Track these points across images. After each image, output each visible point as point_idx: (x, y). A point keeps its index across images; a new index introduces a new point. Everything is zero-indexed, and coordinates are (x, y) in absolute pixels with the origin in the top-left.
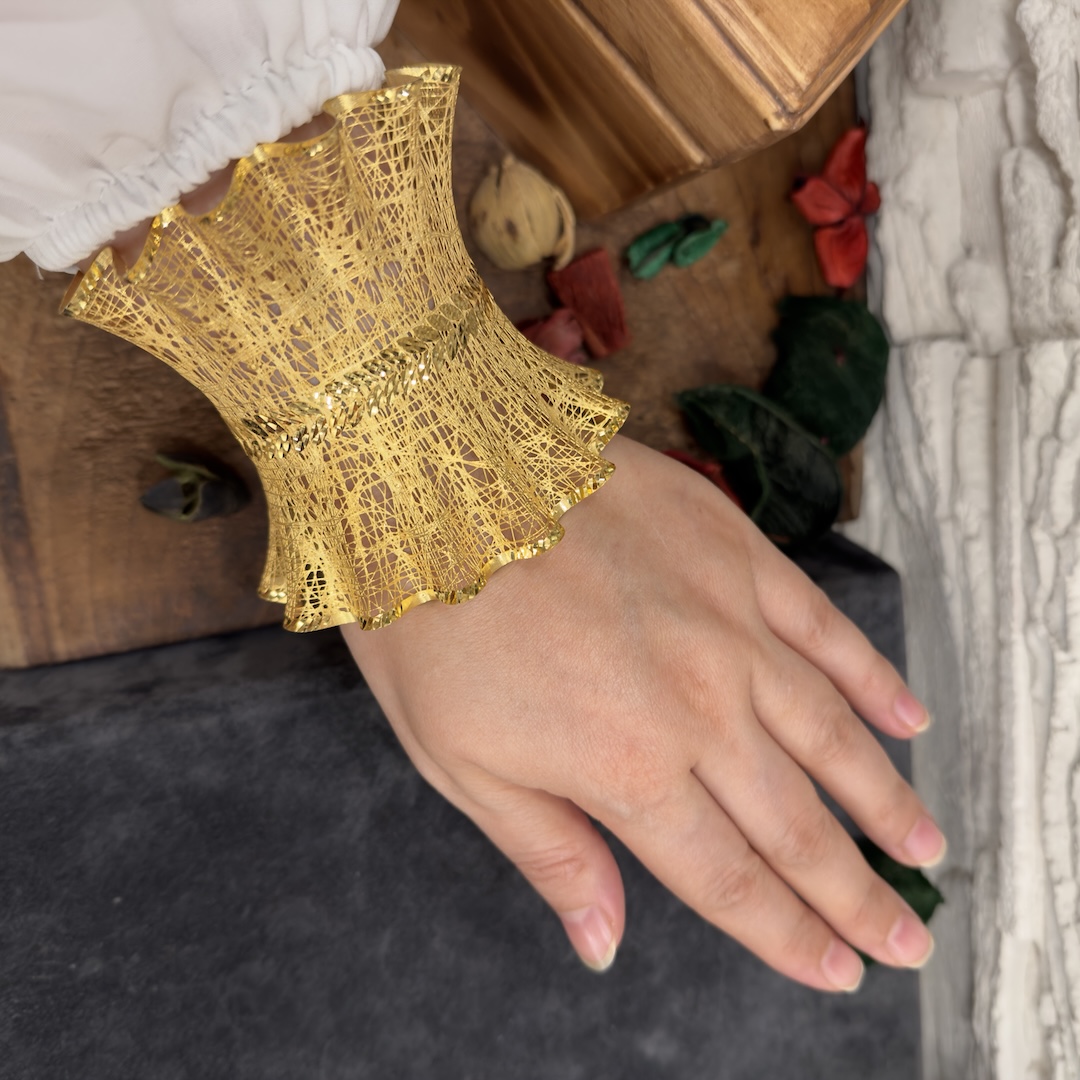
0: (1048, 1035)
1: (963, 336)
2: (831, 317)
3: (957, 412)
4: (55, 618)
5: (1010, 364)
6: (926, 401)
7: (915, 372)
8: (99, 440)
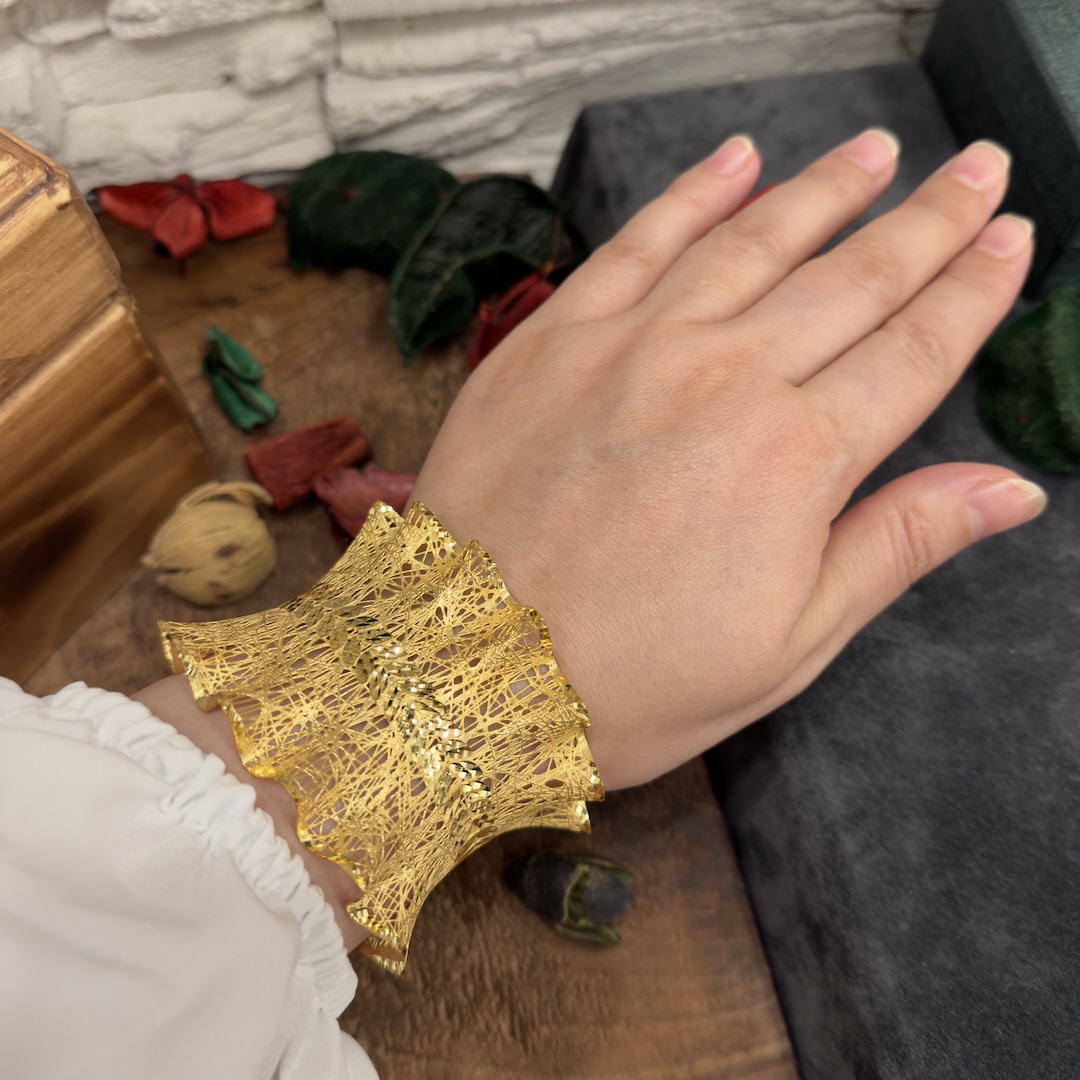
1: (320, 76)
2: (306, 211)
3: (403, 72)
4: (738, 1058)
6: (394, 107)
7: (363, 121)
8: (512, 1021)
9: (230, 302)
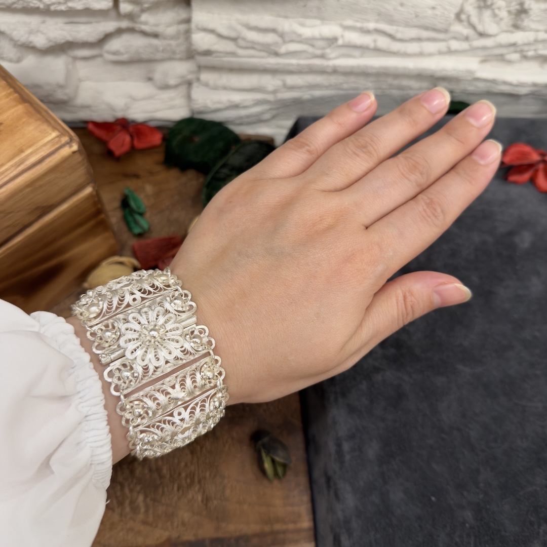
0: (525, 57)
1: (189, 84)
2: (175, 143)
3: (225, 88)
4: (291, 526)
5: (203, 60)
6: (219, 102)
7: (205, 106)
9: (136, 176)
